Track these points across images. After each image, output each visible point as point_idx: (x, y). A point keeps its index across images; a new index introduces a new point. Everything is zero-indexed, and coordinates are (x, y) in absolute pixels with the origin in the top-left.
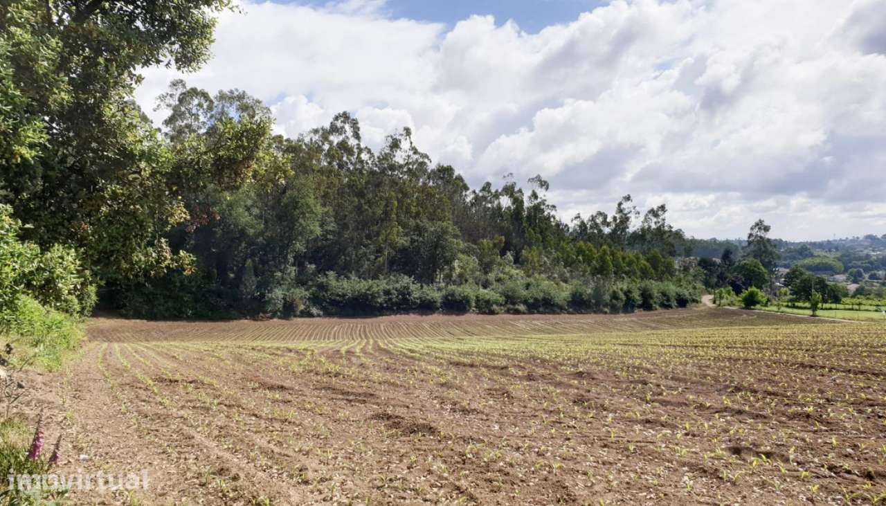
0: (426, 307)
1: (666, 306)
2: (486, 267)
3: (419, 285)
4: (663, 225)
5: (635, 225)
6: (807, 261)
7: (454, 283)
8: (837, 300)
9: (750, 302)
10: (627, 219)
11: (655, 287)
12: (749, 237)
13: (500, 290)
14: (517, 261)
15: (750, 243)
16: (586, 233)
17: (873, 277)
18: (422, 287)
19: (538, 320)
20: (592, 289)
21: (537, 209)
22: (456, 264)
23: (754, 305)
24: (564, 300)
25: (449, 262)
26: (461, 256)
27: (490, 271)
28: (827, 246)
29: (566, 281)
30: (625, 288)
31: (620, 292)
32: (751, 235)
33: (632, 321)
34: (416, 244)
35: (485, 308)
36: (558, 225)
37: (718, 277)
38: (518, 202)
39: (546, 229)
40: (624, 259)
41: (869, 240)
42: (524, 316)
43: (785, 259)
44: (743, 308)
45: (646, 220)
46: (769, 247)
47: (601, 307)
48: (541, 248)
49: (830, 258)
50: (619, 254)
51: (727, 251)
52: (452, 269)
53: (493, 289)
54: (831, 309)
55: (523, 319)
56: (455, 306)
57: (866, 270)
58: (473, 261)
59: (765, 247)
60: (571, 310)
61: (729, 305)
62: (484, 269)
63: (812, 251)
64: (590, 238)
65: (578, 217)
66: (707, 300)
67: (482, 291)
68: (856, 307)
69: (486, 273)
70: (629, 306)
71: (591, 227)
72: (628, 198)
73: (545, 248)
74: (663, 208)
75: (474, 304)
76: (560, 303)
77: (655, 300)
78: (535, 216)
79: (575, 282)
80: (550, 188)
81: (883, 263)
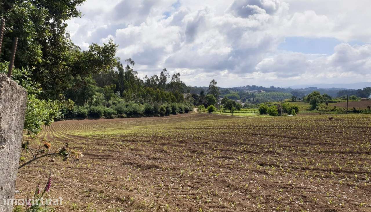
0: (81, 116)
1: (181, 113)
2: (108, 98)
3: (77, 106)
4: (179, 81)
5: (169, 81)
6: (228, 95)
7: (94, 105)
8: (239, 109)
9: (211, 110)
10: (166, 78)
11: (177, 105)
12: (210, 86)
13: (115, 108)
14: (122, 96)
15: (210, 88)
16: (150, 83)
17: (249, 100)
18: (78, 107)
19: (132, 120)
20: (153, 107)
21: (129, 73)
22: (94, 96)
23: (212, 112)
24: (142, 111)
25: (91, 96)
26: (97, 93)
27: (110, 100)
28: (235, 89)
29: (142, 104)
30: (166, 106)
31: (164, 108)
32: (210, 85)
33: (169, 119)
35: (108, 116)
36: (138, 80)
37: (199, 101)
38: (121, 69)
39: (133, 82)
40: (165, 94)
41: (248, 87)
42: (125, 119)
43: (221, 94)
44: (208, 113)
45: (173, 79)
46: (216, 89)
47: (157, 114)
48: (132, 90)
49: (236, 93)
51: (202, 91)
52: (92, 99)
53: (111, 108)
54: (237, 112)
55: (125, 120)
56: (94, 115)
57: (247, 98)
58: (102, 95)
59: (215, 90)
60: (145, 115)
61: (203, 112)
62: (107, 99)
63: (230, 91)
64: (151, 86)
65: (146, 77)
66: (195, 110)
67: (106, 108)
68: (245, 112)
69: (108, 100)
70: (167, 113)
71: (152, 82)
72: (165, 70)
73: (133, 90)
74: (179, 74)
75: (103, 114)
76: (140, 113)
77: (177, 110)
78: (129, 76)
79: (146, 104)
80: (135, 64)
81: (253, 95)
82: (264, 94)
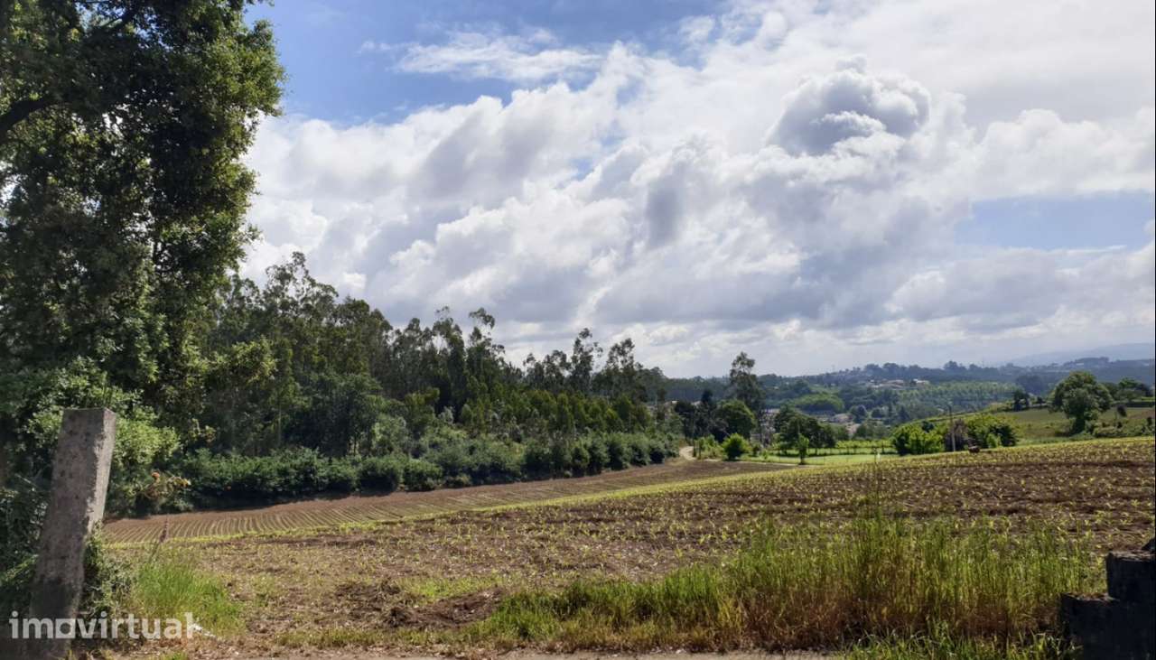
0: (337, 488)
1: (638, 462)
2: (417, 430)
3: (327, 459)
4: (631, 363)
5: (599, 364)
6: (805, 400)
7: (375, 453)
8: (831, 444)
9: (734, 452)
10: (589, 358)
11: (624, 440)
12: (731, 374)
13: (436, 458)
14: (459, 420)
15: (733, 381)
16: (543, 377)
17: (876, 414)
18: (330, 461)
19: (485, 492)
20: (550, 448)
21: (480, 350)
22: (377, 428)
23: (739, 456)
24: (518, 464)
25: (367, 426)
26: (383, 417)
27: (423, 434)
28: (825, 380)
29: (519, 441)
30: (589, 444)
31: (583, 449)
32: (733, 372)
33: (598, 484)
34: (321, 404)
35: (417, 483)
36: (508, 370)
37: (698, 424)
38: (455, 343)
39: (493, 376)
40: (586, 409)
41: (871, 371)
42: (466, 489)
43: (780, 398)
44: (726, 460)
45: (611, 359)
46: (754, 384)
47: (562, 469)
48: (487, 400)
49: (830, 395)
50: (581, 403)
51: (707, 391)
52: (372, 435)
53: (427, 458)
54: (825, 455)
55: (466, 493)
56: (377, 483)
57: (869, 407)
58: (400, 423)
59: (750, 385)
60: (526, 476)
61: (711, 457)
62: (415, 432)
63: (809, 386)
64: (547, 385)
65: (530, 359)
66: (686, 452)
67: (413, 461)
68: (852, 451)
69: (417, 437)
70: (594, 467)
71: (548, 372)
72: (586, 334)
73: (492, 400)
74: (628, 343)
75: (402, 480)
76: (512, 468)
77: (626, 456)
78: (479, 360)
79: (531, 440)
80: (496, 324)
81: (887, 397)
82: (924, 391)
